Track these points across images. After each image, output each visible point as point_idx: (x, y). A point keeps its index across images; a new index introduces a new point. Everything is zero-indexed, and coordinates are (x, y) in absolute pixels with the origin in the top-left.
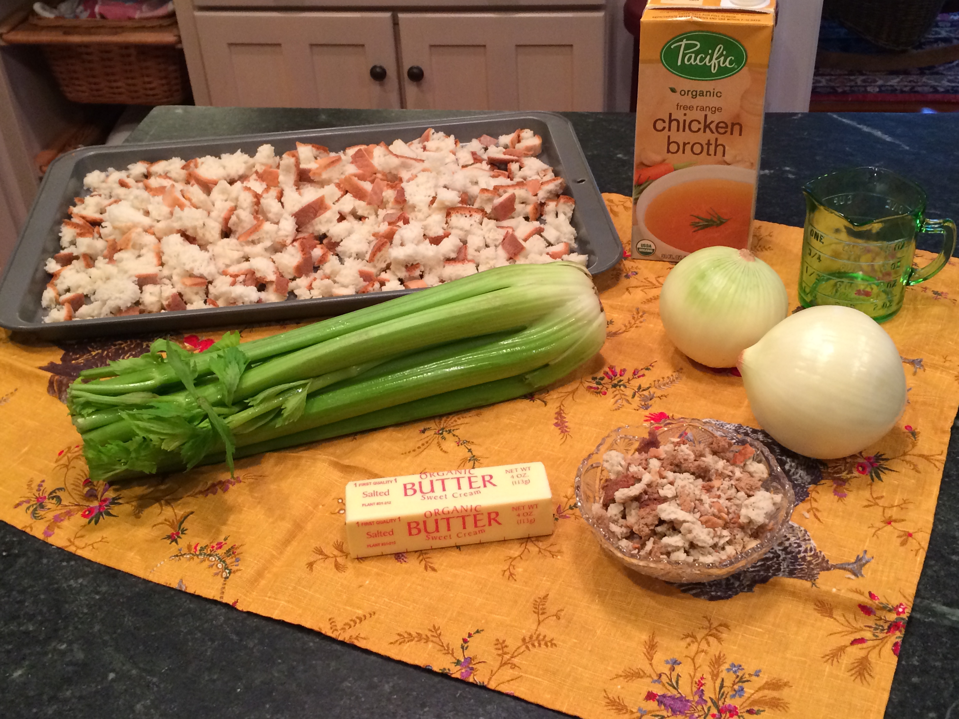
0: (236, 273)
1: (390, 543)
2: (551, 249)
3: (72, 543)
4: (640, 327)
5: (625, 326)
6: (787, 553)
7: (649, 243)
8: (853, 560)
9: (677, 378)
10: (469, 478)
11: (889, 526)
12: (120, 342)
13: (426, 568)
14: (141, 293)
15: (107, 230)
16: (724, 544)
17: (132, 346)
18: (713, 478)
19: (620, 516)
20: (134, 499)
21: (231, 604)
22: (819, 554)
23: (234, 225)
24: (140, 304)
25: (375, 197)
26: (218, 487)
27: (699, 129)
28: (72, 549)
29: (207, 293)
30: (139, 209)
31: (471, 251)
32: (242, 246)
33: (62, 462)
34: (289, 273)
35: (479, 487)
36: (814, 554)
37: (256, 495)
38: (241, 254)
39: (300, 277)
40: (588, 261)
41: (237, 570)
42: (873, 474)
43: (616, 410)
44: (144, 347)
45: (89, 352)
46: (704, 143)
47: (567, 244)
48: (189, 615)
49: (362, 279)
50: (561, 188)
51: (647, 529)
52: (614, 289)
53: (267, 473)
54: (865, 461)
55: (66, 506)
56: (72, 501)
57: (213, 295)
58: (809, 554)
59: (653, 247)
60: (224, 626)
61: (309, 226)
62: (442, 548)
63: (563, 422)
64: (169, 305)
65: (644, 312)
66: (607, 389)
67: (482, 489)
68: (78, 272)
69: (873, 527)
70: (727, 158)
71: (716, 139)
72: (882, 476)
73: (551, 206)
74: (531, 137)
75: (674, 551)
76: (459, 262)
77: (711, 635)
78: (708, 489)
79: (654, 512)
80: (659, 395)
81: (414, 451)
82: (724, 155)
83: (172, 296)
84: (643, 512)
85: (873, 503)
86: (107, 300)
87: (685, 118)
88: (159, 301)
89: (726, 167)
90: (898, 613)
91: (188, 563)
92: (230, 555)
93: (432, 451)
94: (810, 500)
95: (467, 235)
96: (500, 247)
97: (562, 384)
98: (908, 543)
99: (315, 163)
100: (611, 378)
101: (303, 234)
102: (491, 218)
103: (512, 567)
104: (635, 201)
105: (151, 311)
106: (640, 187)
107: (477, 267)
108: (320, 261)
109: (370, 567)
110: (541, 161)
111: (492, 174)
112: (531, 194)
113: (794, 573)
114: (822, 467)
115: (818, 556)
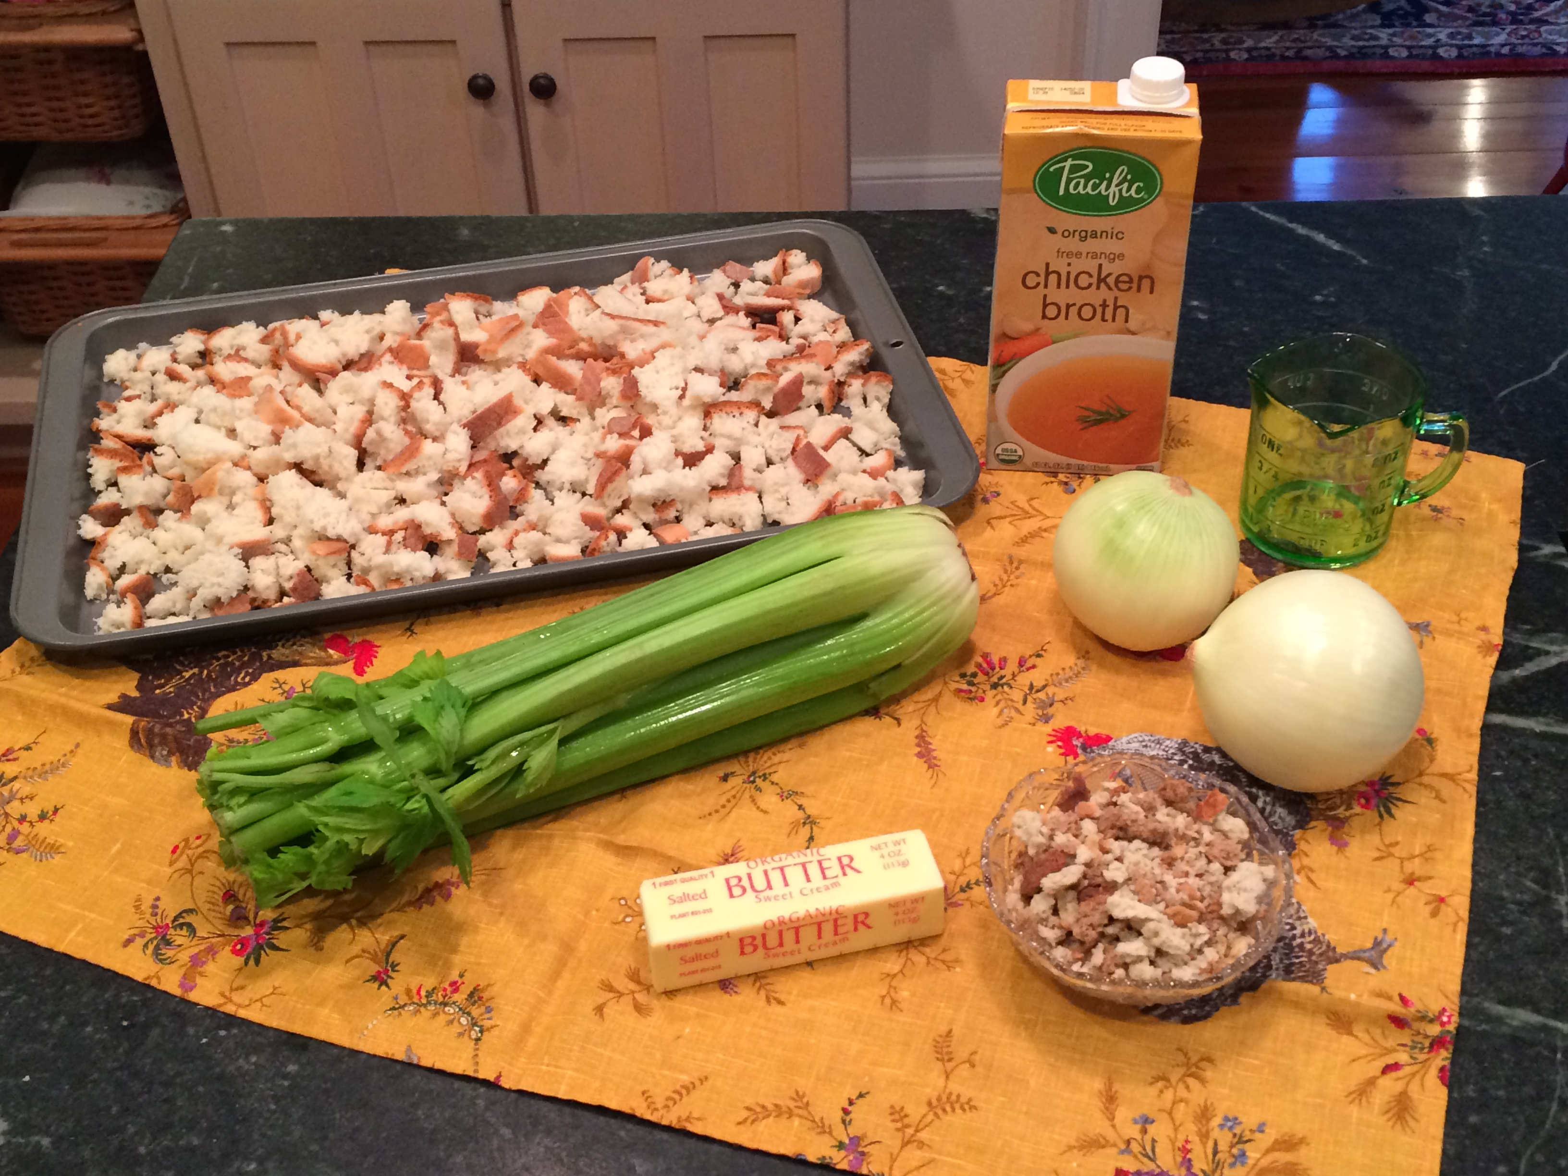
0: (391, 528)
1: (713, 969)
2: (871, 462)
3: (231, 1001)
4: (1017, 585)
5: (995, 585)
7: (1014, 447)
8: (1369, 945)
9: (1083, 669)
10: (820, 862)
11: (1412, 887)
12: (224, 653)
13: (768, 1000)
14: (249, 571)
15: (164, 458)
16: (1202, 946)
17: (246, 658)
18: (1173, 842)
19: (1049, 912)
20: (305, 920)
21: (492, 1079)
22: (1322, 939)
23: (370, 443)
24: (250, 590)
25: (587, 388)
26: (435, 893)
27: (1090, 285)
28: (230, 1009)
29: (349, 564)
30: (219, 428)
31: (748, 474)
32: (392, 481)
33: (180, 864)
34: (474, 524)
35: (837, 877)
36: (1314, 940)
37: (495, 902)
38: (392, 494)
39: (491, 530)
40: (925, 479)
41: (492, 1027)
42: (1382, 809)
43: (1003, 726)
44: (265, 659)
45: (179, 673)
46: (1097, 302)
47: (890, 452)
49: (588, 528)
50: (868, 358)
51: (1093, 932)
52: (968, 522)
53: (502, 865)
54: (1370, 790)
55: (204, 938)
56: (212, 929)
57: (359, 567)
58: (1308, 939)
59: (1020, 453)
61: (489, 440)
62: (787, 967)
63: (929, 751)
64: (294, 589)
65: (1021, 562)
66: (984, 692)
67: (842, 879)
68: (135, 536)
69: (1389, 890)
70: (1132, 325)
71: (1116, 299)
72: (1394, 810)
73: (856, 386)
74: (804, 264)
75: (1134, 962)
76: (733, 491)
77: (1189, 1076)
78: (1170, 863)
79: (1101, 908)
81: (717, 811)
82: (1127, 321)
83: (298, 575)
84: (1085, 907)
85: (1385, 855)
86: (198, 588)
87: (1069, 269)
88: (278, 581)
89: (1130, 337)
90: (1443, 1024)
91: (415, 1019)
92: (475, 1002)
93: (745, 811)
94: (1298, 854)
95: (739, 445)
96: (790, 462)
97: (917, 687)
98: (1441, 913)
99: (483, 329)
100: (987, 674)
101: (482, 455)
102: (771, 414)
103: (892, 990)
104: (994, 388)
105: (265, 602)
106: (1002, 367)
107: (760, 497)
108: (517, 500)
109: (686, 1005)
110: (824, 304)
111: (756, 335)
112: (823, 368)
113: (1292, 972)
114: (1308, 802)
115: (1320, 943)
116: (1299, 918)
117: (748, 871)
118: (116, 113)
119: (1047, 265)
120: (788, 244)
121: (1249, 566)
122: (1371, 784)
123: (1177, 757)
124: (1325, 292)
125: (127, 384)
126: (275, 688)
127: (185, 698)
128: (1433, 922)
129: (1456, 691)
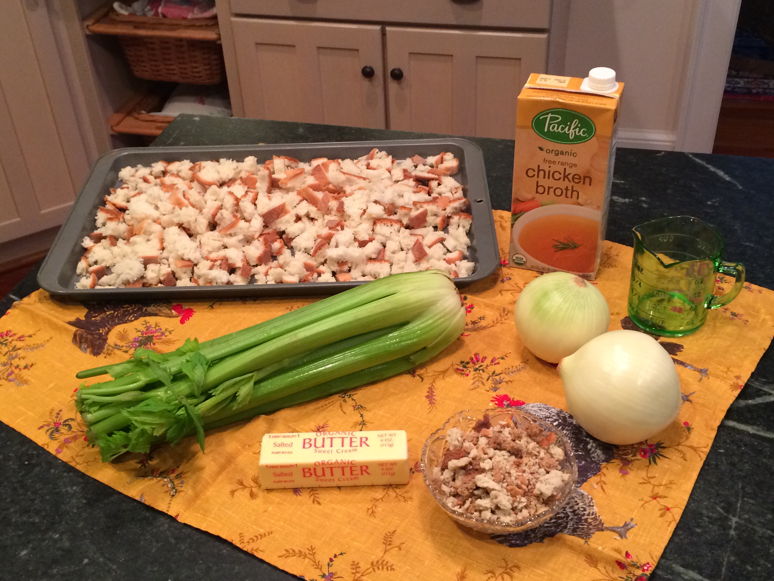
0: (215, 258)
1: (290, 481)
2: (450, 256)
3: (74, 460)
5: (493, 322)
6: (575, 515)
7: (522, 256)
8: (621, 525)
9: (522, 368)
10: (351, 439)
11: (655, 500)
12: (127, 306)
13: (313, 502)
14: (145, 270)
15: (129, 216)
16: (522, 508)
17: (135, 309)
18: (524, 456)
19: (451, 479)
21: (174, 516)
22: (598, 518)
23: (219, 219)
24: (144, 278)
25: (323, 205)
27: (560, 179)
28: (73, 464)
29: (193, 272)
30: (152, 204)
31: (388, 253)
32: (223, 237)
34: (253, 261)
35: (357, 446)
36: (594, 518)
38: (221, 243)
39: (260, 265)
40: (475, 267)
41: (182, 491)
42: (651, 459)
43: (472, 389)
44: (144, 311)
45: (105, 312)
46: (564, 188)
47: (461, 252)
48: (144, 521)
49: (305, 270)
50: (464, 206)
51: (467, 492)
52: (490, 290)
54: (648, 448)
55: (74, 432)
57: (196, 275)
58: (591, 517)
59: (525, 260)
60: (167, 531)
61: (273, 224)
62: (327, 487)
63: (432, 395)
64: (164, 281)
65: (509, 312)
66: (470, 371)
67: (359, 448)
68: (105, 248)
69: (642, 500)
70: (580, 200)
71: (573, 187)
72: (657, 460)
73: (455, 219)
74: (451, 160)
75: (484, 510)
76: (378, 261)
77: (506, 573)
78: (518, 465)
79: (473, 480)
80: (507, 380)
81: (322, 407)
82: (578, 198)
83: (167, 274)
84: (467, 478)
85: (646, 482)
86: (120, 274)
87: (549, 169)
88: (158, 276)
89: (579, 207)
90: (644, 570)
92: (178, 478)
93: (335, 411)
94: (600, 475)
95: (387, 240)
96: (410, 251)
98: (666, 516)
99: (285, 173)
100: (474, 363)
101: (268, 231)
102: (407, 227)
103: (374, 507)
104: (512, 225)
105: (151, 285)
106: (516, 216)
107: (391, 266)
108: (277, 253)
109: (275, 497)
110: (455, 180)
111: (415, 190)
112: (441, 209)
113: (576, 532)
114: (614, 449)
115: (596, 519)
116: (590, 506)
117: (315, 437)
118: (208, 72)
119: (539, 166)
120: (446, 149)
122: (650, 445)
123: (554, 418)
124: (714, 200)
125: (127, 182)
126: (143, 324)
127: (102, 324)
128: (661, 519)
129: (711, 406)
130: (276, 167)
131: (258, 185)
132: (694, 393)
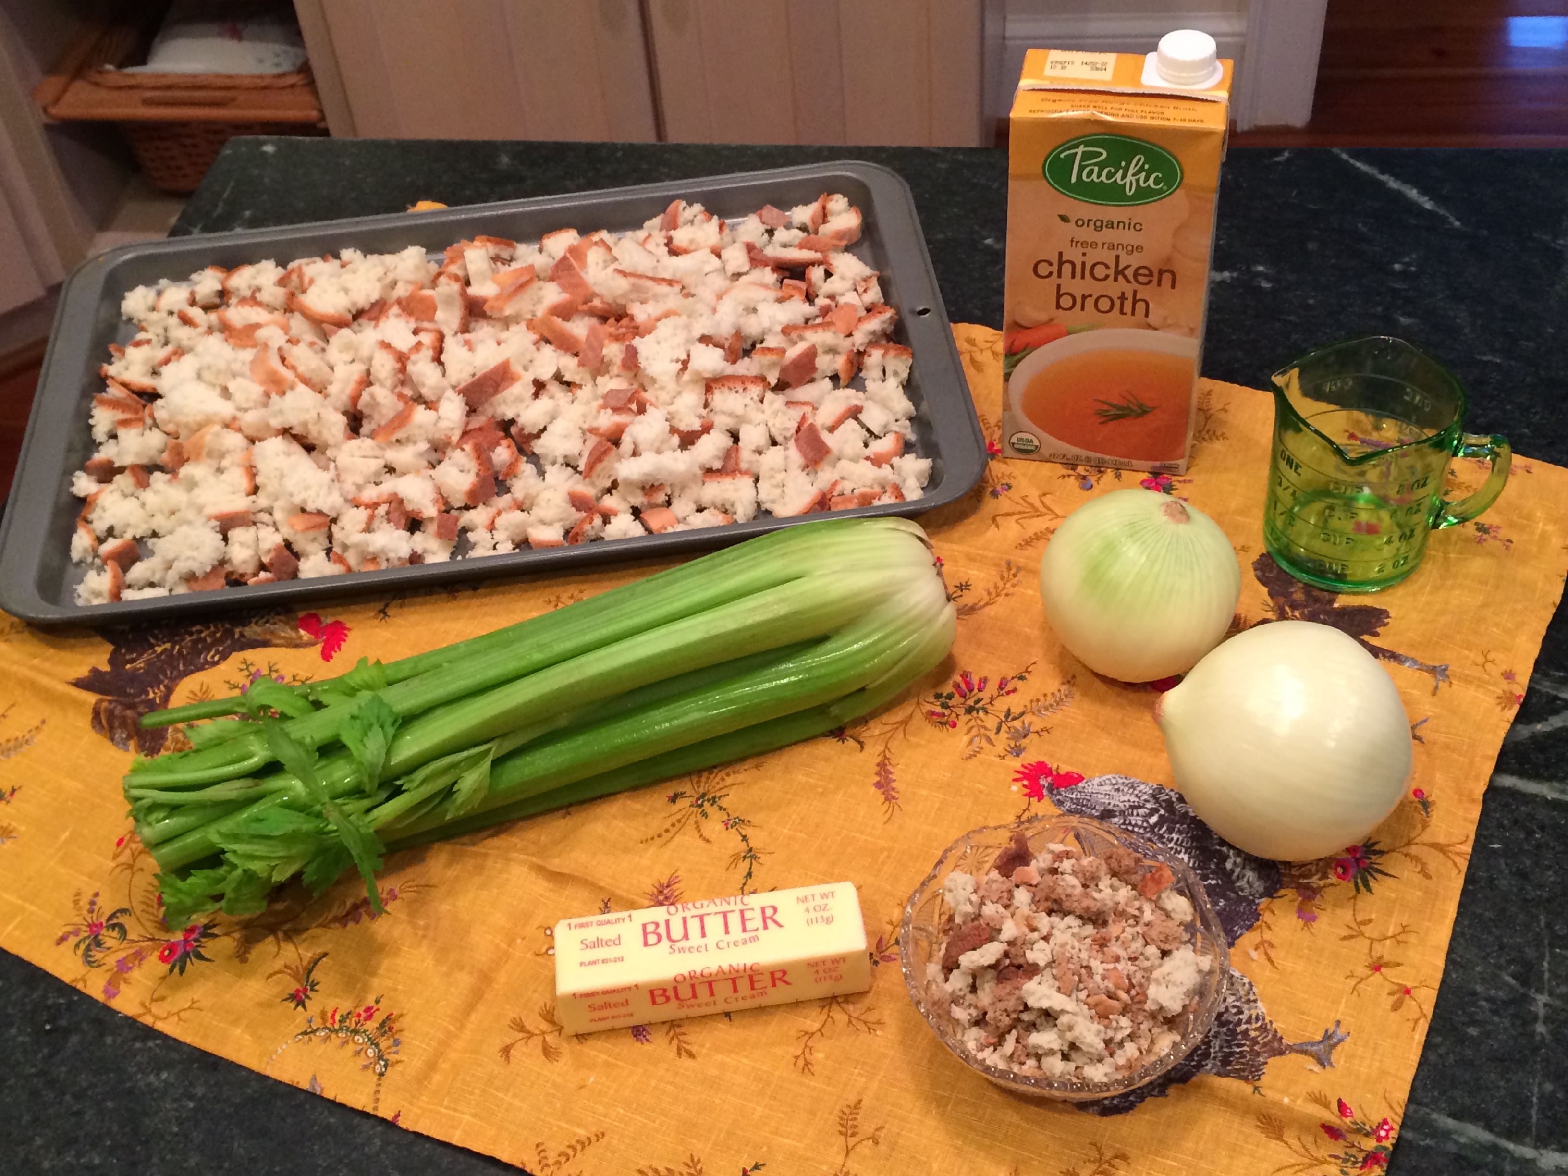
0: (375, 500)
1: (625, 1016)
2: (877, 447)
3: (149, 1011)
4: (1012, 594)
5: (989, 593)
6: (1222, 1025)
7: (1030, 437)
8: (1318, 1038)
9: (1066, 696)
10: (742, 912)
11: (1377, 974)
12: (198, 627)
13: (679, 1054)
14: (226, 545)
16: (1123, 1040)
17: (218, 635)
18: (1111, 918)
19: (967, 991)
20: (234, 928)
21: (390, 1118)
22: (1269, 1026)
23: (367, 405)
24: (227, 563)
25: (591, 355)
26: (362, 911)
27: (1107, 277)
28: (148, 1020)
29: (330, 538)
30: (214, 386)
31: (746, 454)
32: (382, 449)
33: (123, 859)
34: (459, 499)
35: (757, 930)
36: (1261, 1026)
37: (420, 923)
38: (381, 463)
39: (475, 507)
40: (933, 468)
41: (398, 1062)
42: (1359, 881)
43: (971, 757)
44: (237, 636)
45: (152, 646)
46: (1115, 296)
47: (899, 436)
48: (329, 1137)
49: (574, 509)
50: (892, 325)
51: (1007, 1017)
52: (972, 519)
53: (433, 882)
55: (133, 941)
56: (143, 932)
57: (338, 543)
58: (1254, 1026)
59: (1036, 443)
60: (382, 1156)
61: (486, 406)
62: (703, 1017)
63: (889, 781)
64: (271, 564)
65: (1019, 569)
66: (958, 716)
67: (761, 933)
68: (125, 496)
69: (1352, 976)
70: (1152, 319)
71: (1135, 292)
72: (1372, 883)
73: (875, 357)
75: (1046, 1055)
76: (728, 474)
77: (1101, 1173)
78: (1102, 944)
79: (1017, 992)
80: (1038, 728)
81: (659, 836)
82: (1147, 315)
83: (276, 547)
84: (1003, 989)
85: (1354, 933)
86: (173, 560)
87: (1084, 259)
88: (257, 554)
89: (1151, 332)
90: (1380, 1139)
91: (323, 1046)
92: (385, 1032)
93: (687, 838)
95: (739, 424)
96: (792, 444)
97: (888, 708)
98: (1404, 1007)
99: (494, 280)
100: (964, 696)
101: (478, 421)
102: (777, 390)
103: (807, 1050)
104: (1007, 377)
107: (756, 483)
108: (507, 475)
109: (596, 1050)
110: (860, 258)
111: (780, 294)
112: (842, 336)
114: (1282, 869)
115: (1267, 1030)
117: (667, 917)
119: (1061, 254)
120: (830, 187)
121: (1264, 584)
122: (1352, 850)
123: (1149, 806)
124: (1407, 260)
125: (144, 324)
126: (242, 670)
127: (151, 677)
128: (1392, 1014)
129: (1465, 748)
130: (472, 269)
131: (439, 315)
132: (1425, 721)
